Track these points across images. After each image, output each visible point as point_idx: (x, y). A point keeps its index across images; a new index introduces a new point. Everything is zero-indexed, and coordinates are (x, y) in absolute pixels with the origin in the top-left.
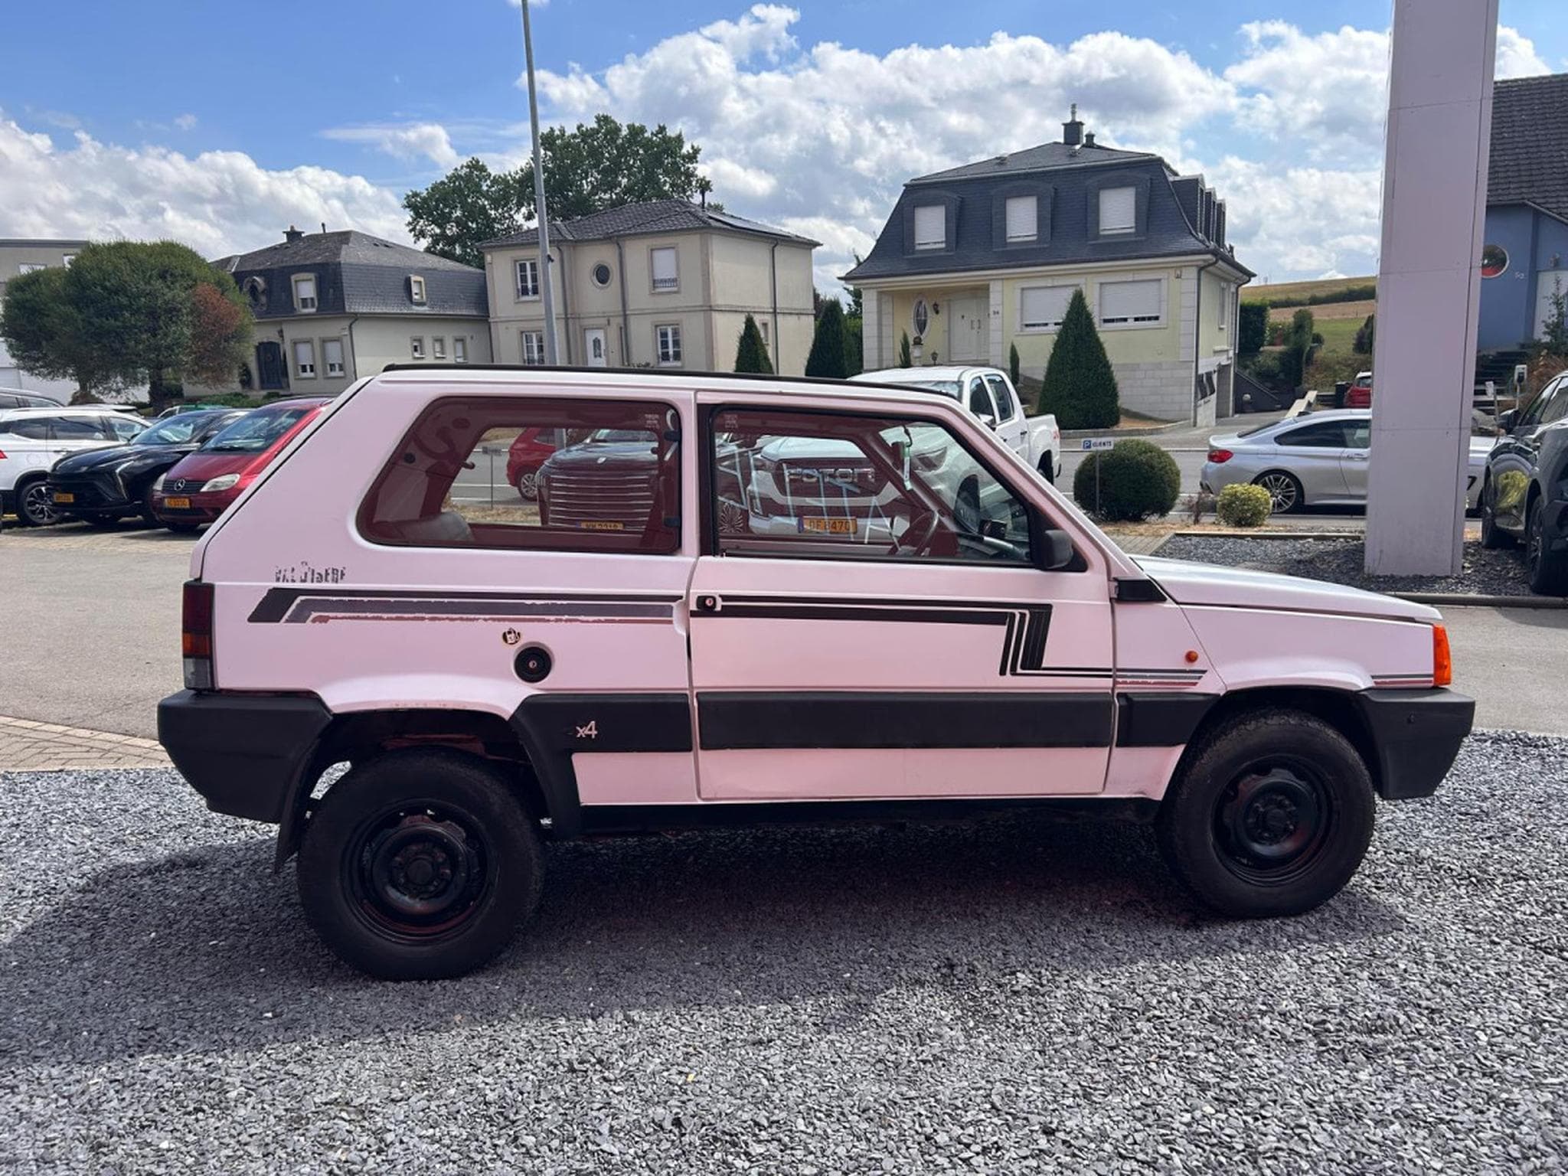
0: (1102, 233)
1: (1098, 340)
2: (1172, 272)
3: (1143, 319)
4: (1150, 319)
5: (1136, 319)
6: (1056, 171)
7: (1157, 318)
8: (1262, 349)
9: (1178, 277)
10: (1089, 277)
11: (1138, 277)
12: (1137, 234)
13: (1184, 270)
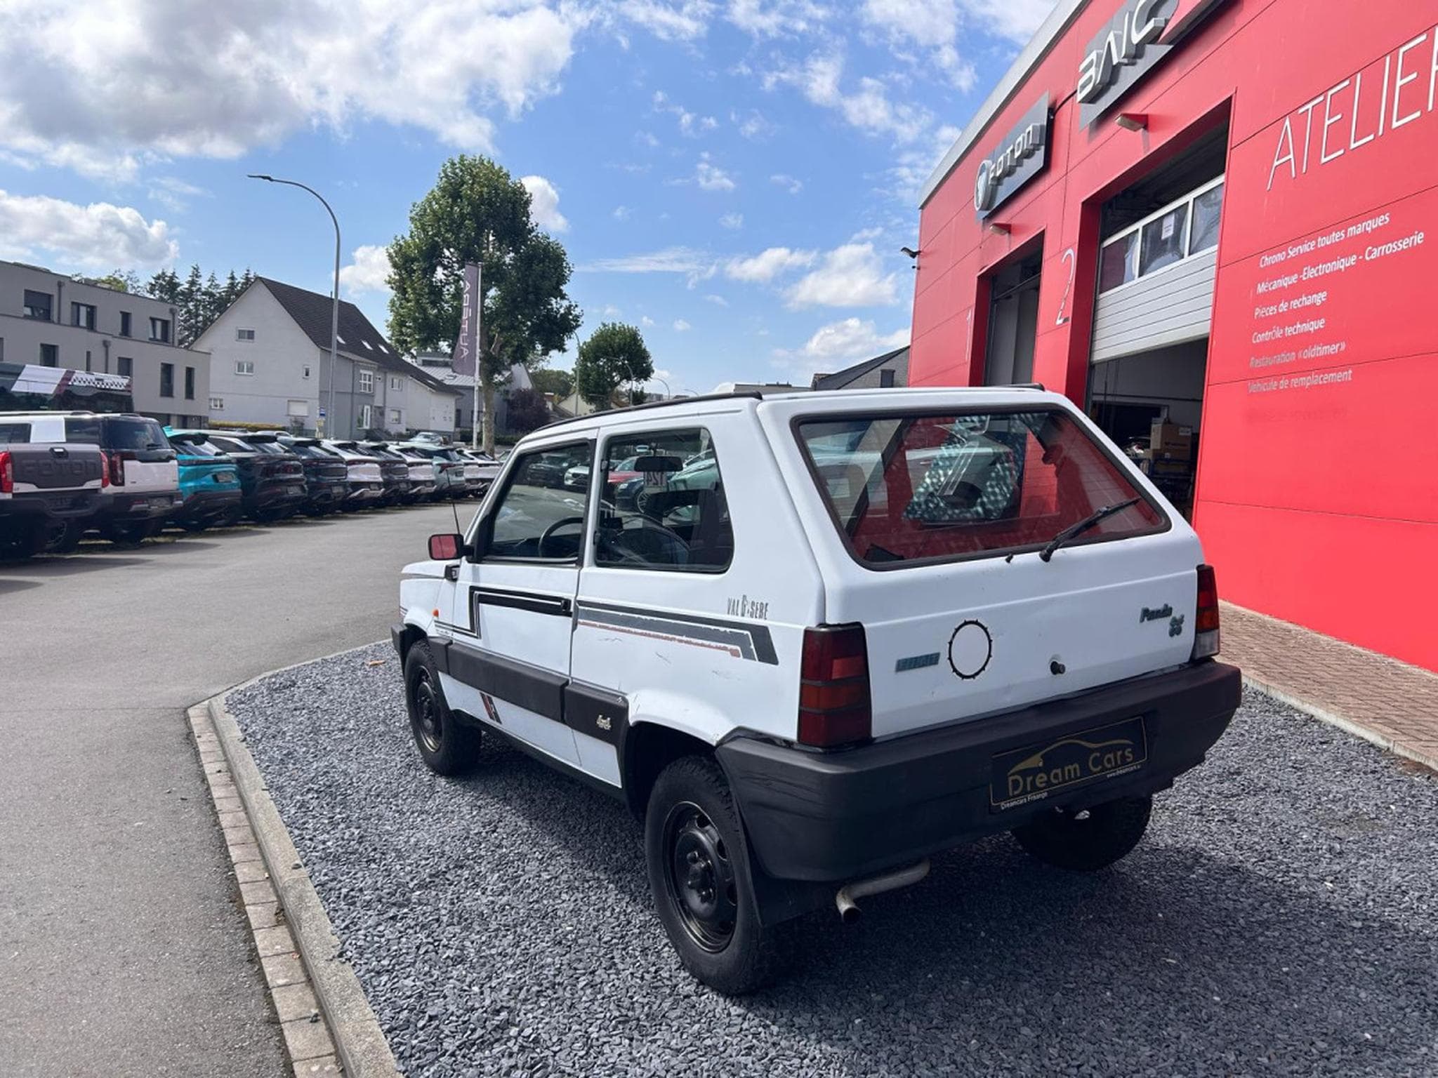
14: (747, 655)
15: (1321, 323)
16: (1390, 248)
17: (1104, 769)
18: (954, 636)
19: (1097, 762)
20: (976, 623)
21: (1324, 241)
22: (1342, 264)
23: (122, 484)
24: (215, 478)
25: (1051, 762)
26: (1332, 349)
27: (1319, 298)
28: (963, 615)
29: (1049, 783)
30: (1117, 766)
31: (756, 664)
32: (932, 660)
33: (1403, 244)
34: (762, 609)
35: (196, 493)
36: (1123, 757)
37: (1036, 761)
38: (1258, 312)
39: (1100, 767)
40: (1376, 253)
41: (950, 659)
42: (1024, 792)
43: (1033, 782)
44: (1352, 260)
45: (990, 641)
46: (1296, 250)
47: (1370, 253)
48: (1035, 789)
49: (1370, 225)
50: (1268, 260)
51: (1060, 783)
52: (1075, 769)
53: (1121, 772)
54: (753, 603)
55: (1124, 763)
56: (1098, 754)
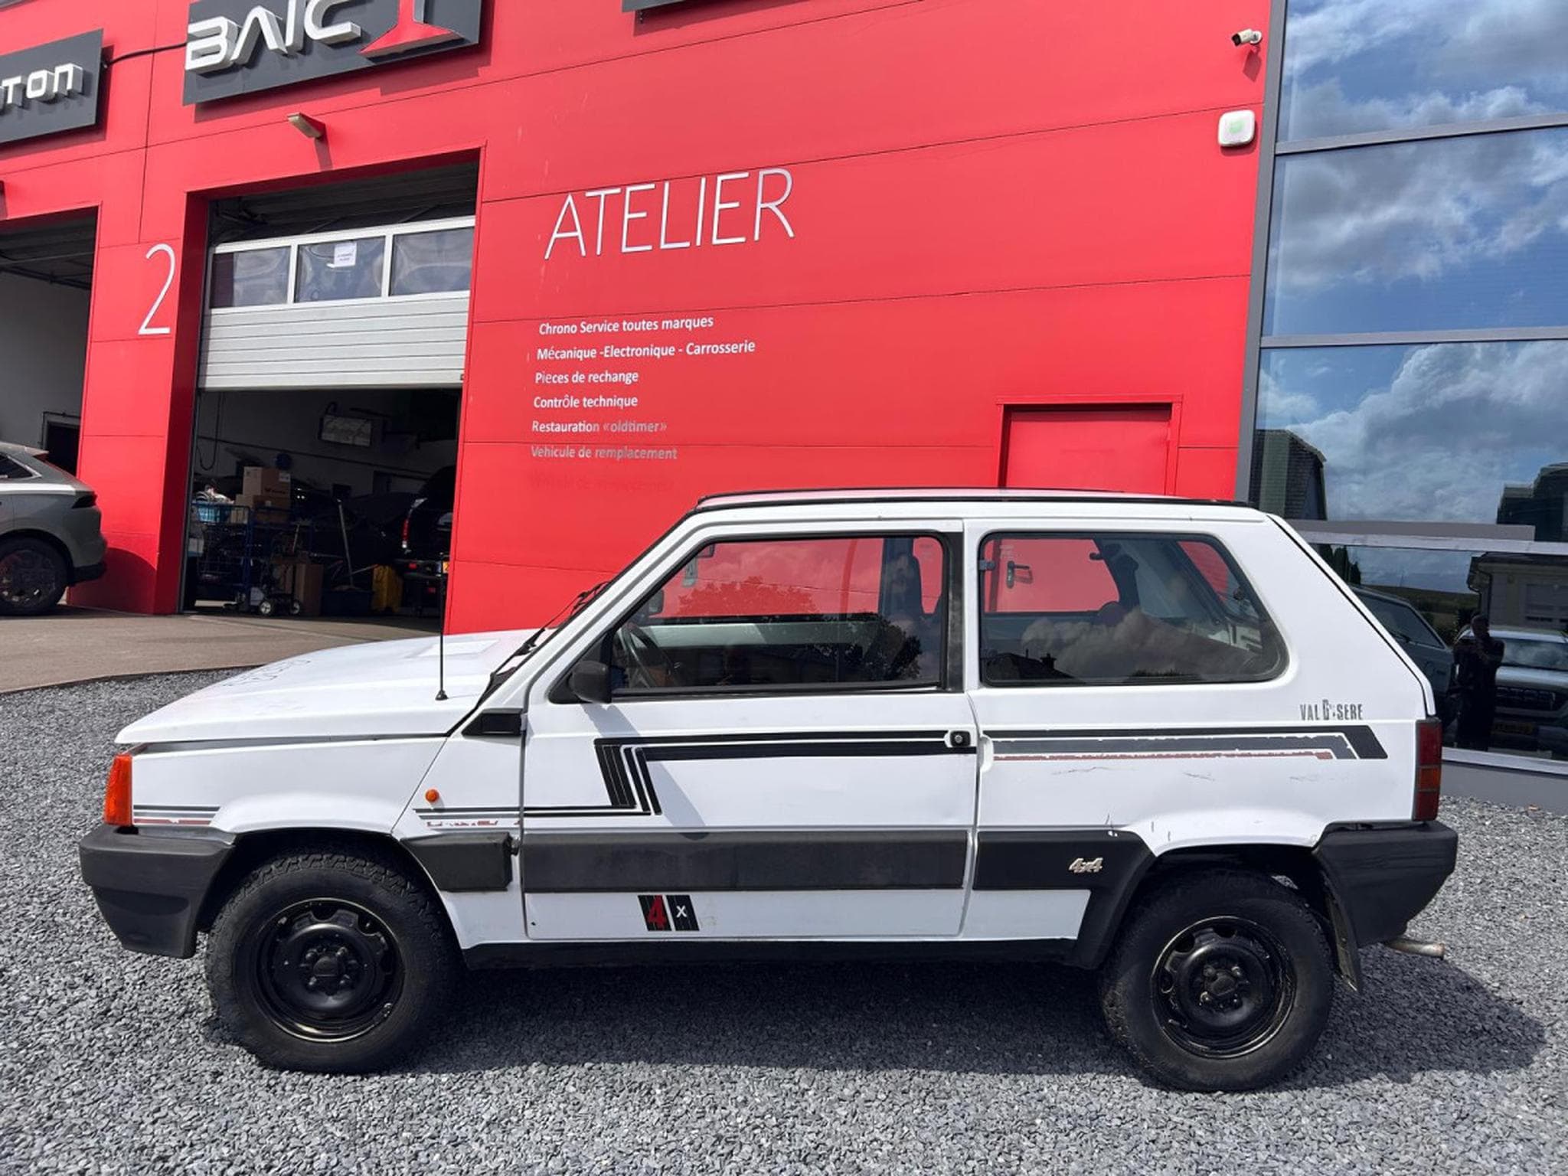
14: (1343, 754)
15: (633, 402)
16: (717, 349)
21: (628, 326)
22: (657, 352)
26: (652, 428)
27: (630, 378)
31: (1358, 763)
33: (734, 348)
34: (1356, 710)
38: (539, 376)
40: (698, 351)
44: (670, 351)
46: (590, 326)
47: (692, 349)
49: (690, 324)
50: (549, 329)
54: (1339, 706)
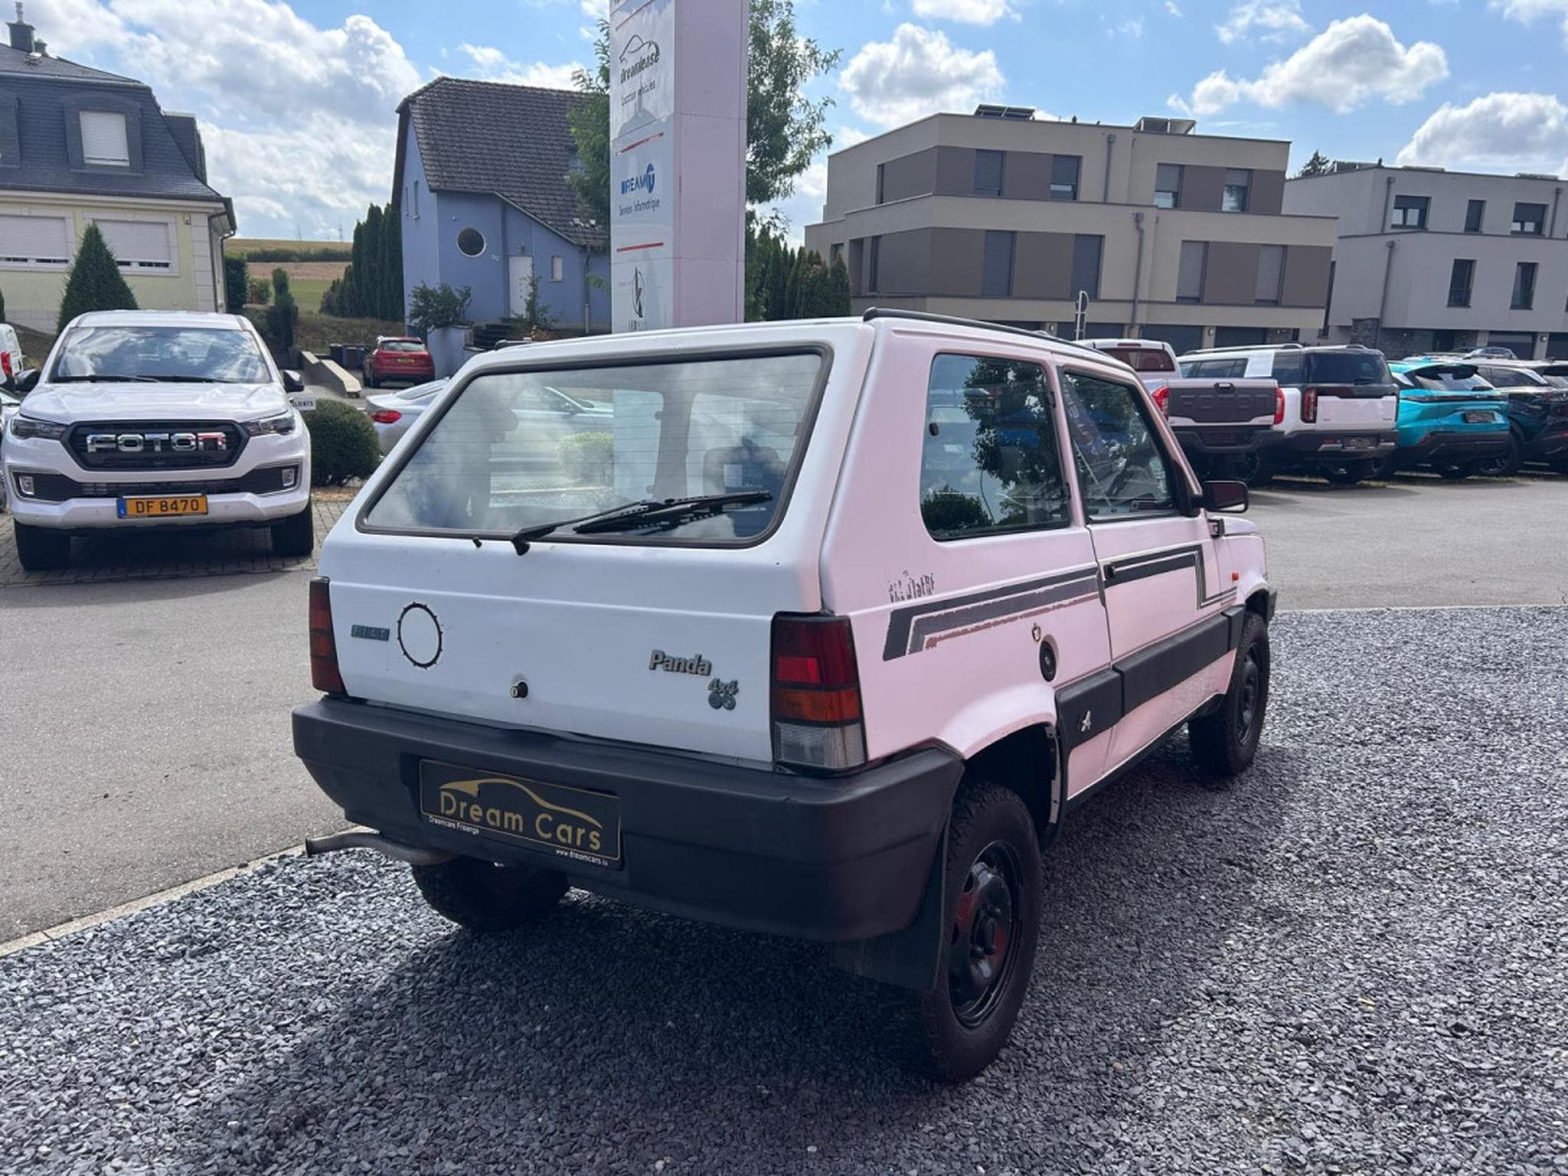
0: (87, 161)
1: (124, 285)
2: (180, 217)
3: (150, 264)
4: (158, 265)
5: (142, 264)
6: (18, 79)
7: (166, 265)
8: (244, 306)
9: (187, 223)
10: (78, 211)
11: (139, 217)
12: (132, 168)
13: (193, 216)
17: (554, 839)
18: (402, 616)
19: (547, 826)
20: (425, 607)
23: (1314, 421)
24: (1465, 418)
25: (485, 797)
28: (409, 595)
29: (483, 822)
30: (573, 846)
32: (382, 635)
35: (1432, 434)
36: (586, 838)
37: (471, 787)
39: (549, 836)
41: (399, 638)
42: (455, 817)
43: (467, 810)
45: (440, 633)
48: (468, 820)
51: (495, 827)
52: (517, 821)
53: (577, 856)
55: (585, 846)
56: (550, 818)
